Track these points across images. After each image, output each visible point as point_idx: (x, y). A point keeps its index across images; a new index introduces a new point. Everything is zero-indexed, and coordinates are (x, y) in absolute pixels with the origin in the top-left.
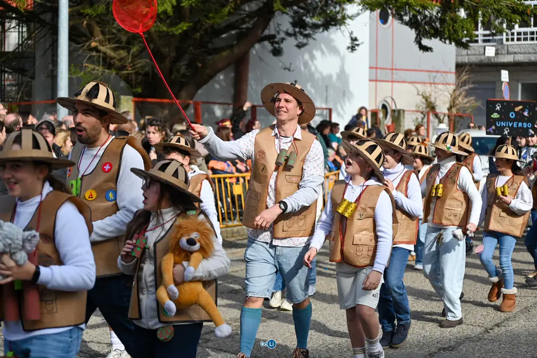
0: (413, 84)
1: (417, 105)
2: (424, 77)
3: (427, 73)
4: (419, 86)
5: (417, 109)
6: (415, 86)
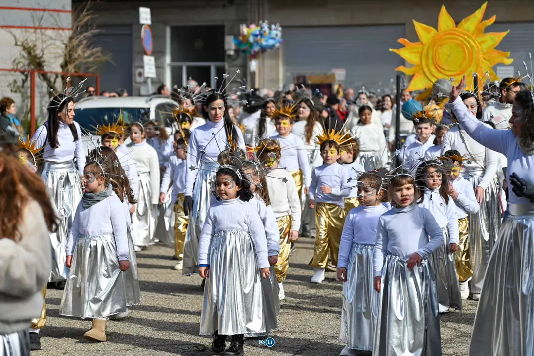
0: (8, 29)
1: (14, 61)
2: (25, 17)
3: (28, 12)
4: (17, 32)
5: (15, 67)
6: (11, 33)
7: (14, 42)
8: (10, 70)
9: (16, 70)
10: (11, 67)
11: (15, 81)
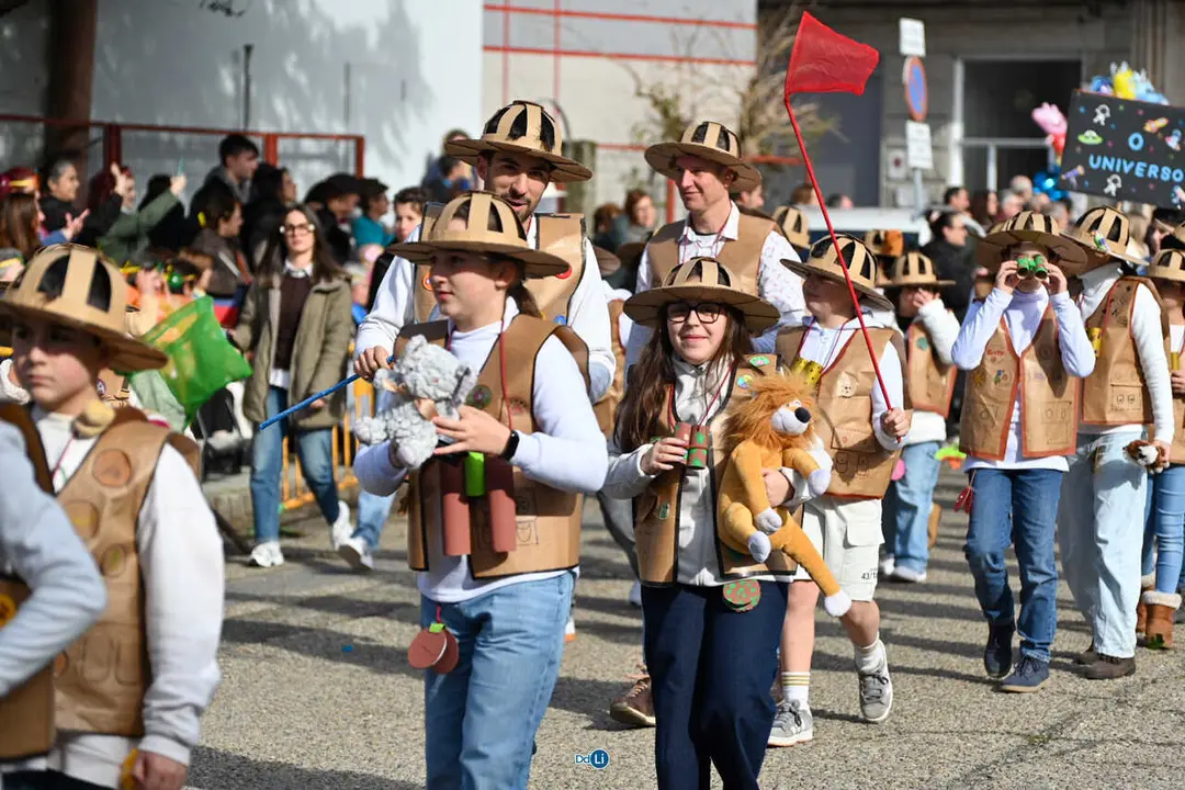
1: (634, 129)
2: (658, 38)
3: (666, 28)
4: (641, 67)
5: (635, 141)
6: (629, 69)
7: (631, 86)
8: (623, 148)
9: (633, 148)
10: (626, 141)
11: (633, 173)
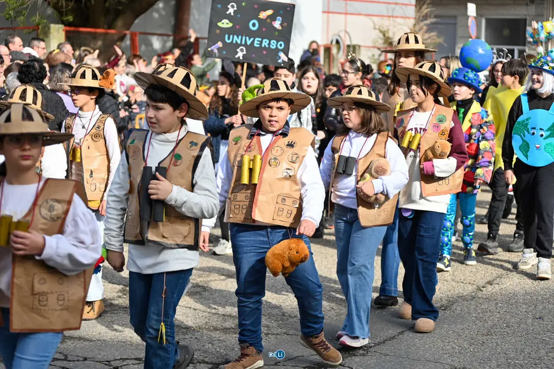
0: (370, 17)
1: (373, 41)
2: (382, 9)
3: (384, 5)
4: (376, 19)
5: (374, 45)
6: (371, 19)
7: (372, 26)
8: (369, 47)
9: (374, 47)
10: (371, 44)
11: (373, 55)
